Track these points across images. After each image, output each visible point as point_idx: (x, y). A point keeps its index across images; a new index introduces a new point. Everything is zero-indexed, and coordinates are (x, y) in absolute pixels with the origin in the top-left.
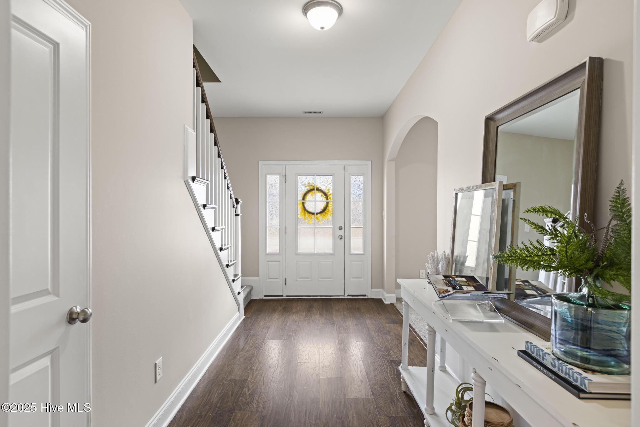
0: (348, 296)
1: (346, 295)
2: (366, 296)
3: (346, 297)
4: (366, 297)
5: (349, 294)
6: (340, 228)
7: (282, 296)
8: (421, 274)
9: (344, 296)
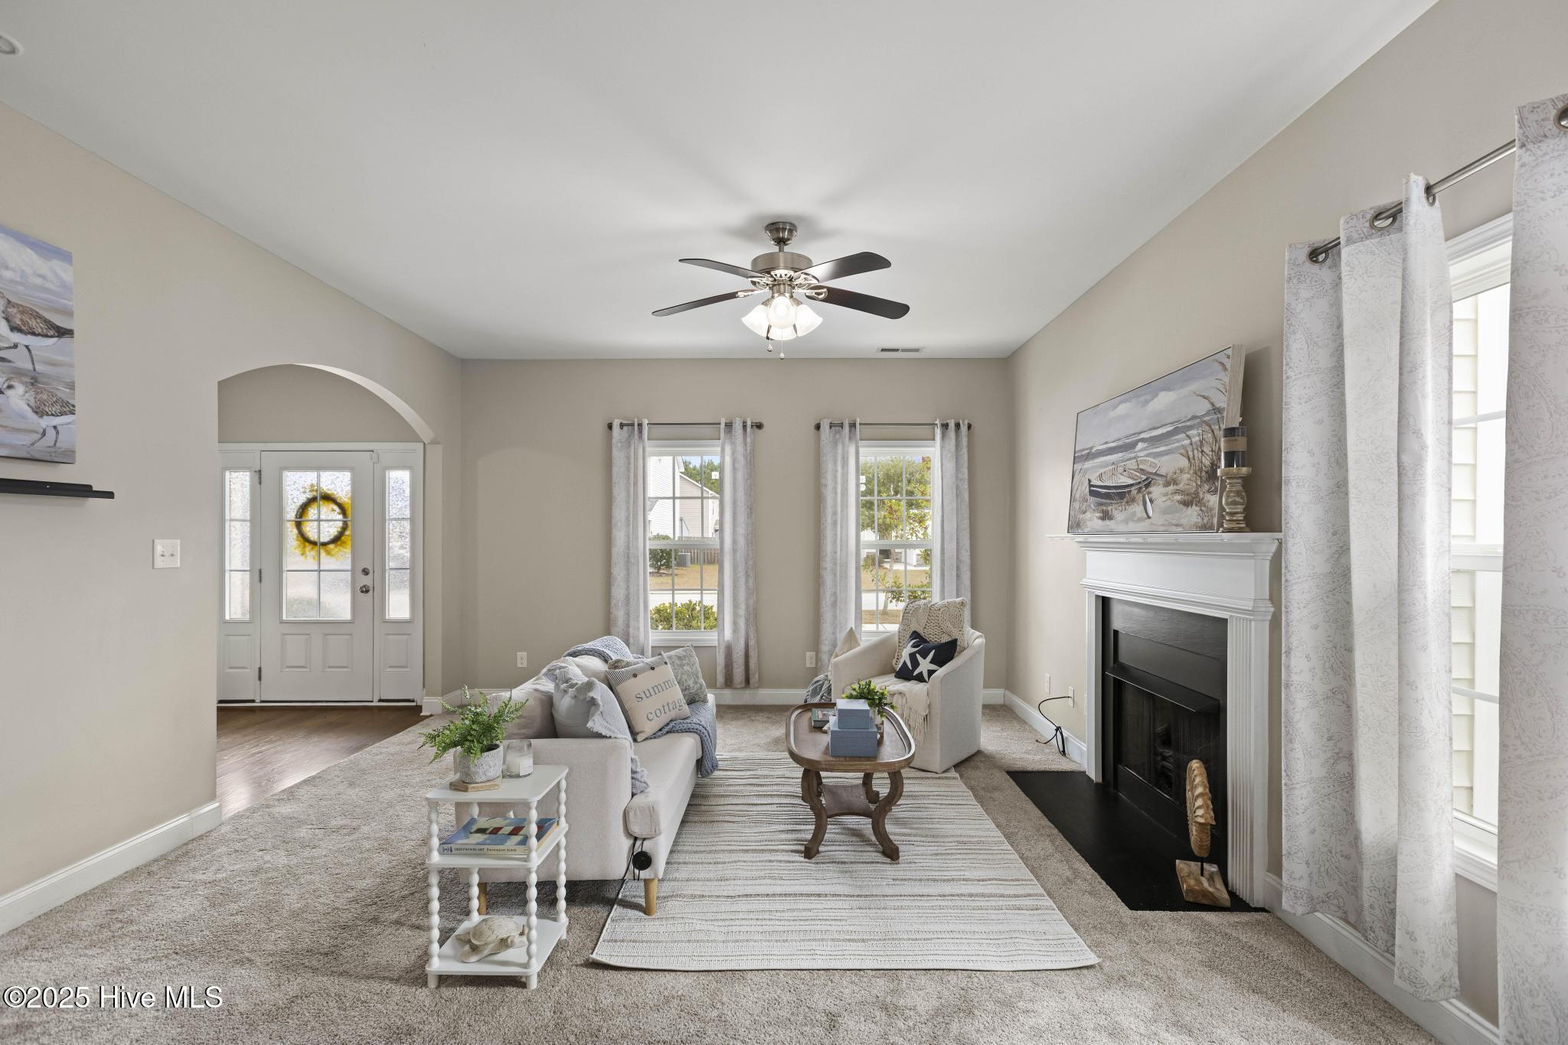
0: (380, 701)
1: (376, 699)
2: (413, 701)
3: (376, 704)
4: (414, 704)
5: (382, 698)
6: (366, 572)
7: (253, 701)
8: (519, 661)
9: (372, 702)
